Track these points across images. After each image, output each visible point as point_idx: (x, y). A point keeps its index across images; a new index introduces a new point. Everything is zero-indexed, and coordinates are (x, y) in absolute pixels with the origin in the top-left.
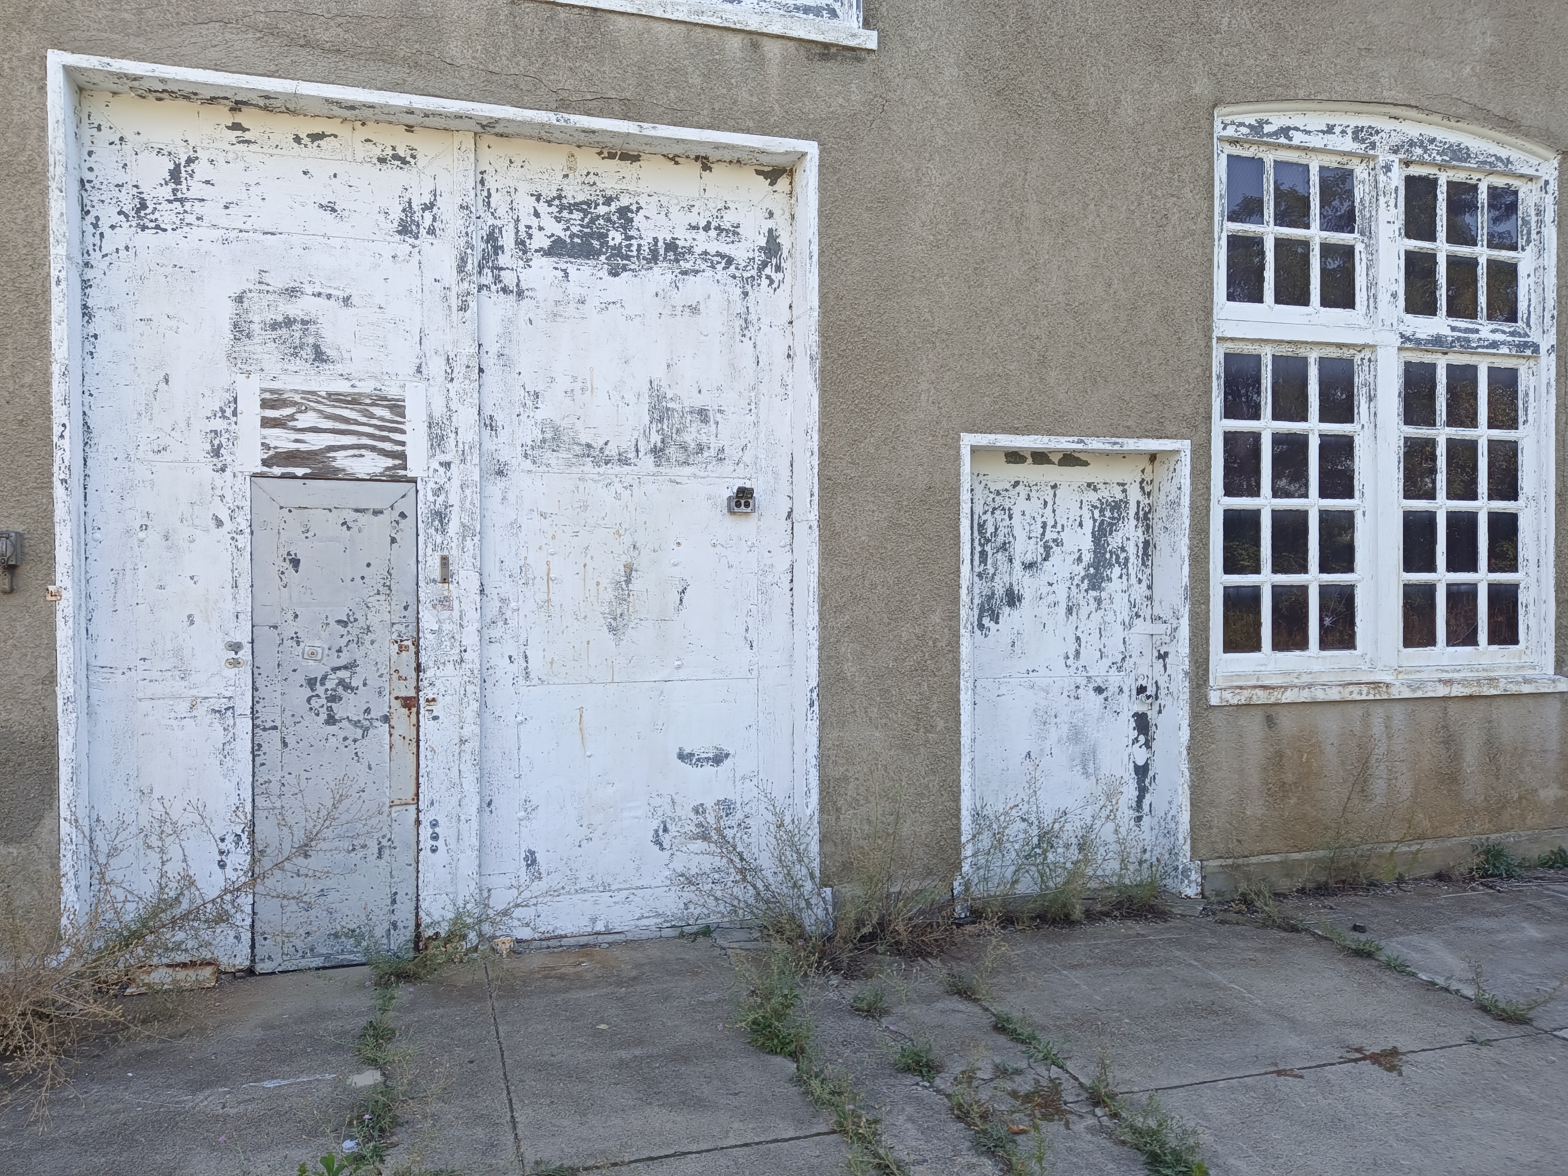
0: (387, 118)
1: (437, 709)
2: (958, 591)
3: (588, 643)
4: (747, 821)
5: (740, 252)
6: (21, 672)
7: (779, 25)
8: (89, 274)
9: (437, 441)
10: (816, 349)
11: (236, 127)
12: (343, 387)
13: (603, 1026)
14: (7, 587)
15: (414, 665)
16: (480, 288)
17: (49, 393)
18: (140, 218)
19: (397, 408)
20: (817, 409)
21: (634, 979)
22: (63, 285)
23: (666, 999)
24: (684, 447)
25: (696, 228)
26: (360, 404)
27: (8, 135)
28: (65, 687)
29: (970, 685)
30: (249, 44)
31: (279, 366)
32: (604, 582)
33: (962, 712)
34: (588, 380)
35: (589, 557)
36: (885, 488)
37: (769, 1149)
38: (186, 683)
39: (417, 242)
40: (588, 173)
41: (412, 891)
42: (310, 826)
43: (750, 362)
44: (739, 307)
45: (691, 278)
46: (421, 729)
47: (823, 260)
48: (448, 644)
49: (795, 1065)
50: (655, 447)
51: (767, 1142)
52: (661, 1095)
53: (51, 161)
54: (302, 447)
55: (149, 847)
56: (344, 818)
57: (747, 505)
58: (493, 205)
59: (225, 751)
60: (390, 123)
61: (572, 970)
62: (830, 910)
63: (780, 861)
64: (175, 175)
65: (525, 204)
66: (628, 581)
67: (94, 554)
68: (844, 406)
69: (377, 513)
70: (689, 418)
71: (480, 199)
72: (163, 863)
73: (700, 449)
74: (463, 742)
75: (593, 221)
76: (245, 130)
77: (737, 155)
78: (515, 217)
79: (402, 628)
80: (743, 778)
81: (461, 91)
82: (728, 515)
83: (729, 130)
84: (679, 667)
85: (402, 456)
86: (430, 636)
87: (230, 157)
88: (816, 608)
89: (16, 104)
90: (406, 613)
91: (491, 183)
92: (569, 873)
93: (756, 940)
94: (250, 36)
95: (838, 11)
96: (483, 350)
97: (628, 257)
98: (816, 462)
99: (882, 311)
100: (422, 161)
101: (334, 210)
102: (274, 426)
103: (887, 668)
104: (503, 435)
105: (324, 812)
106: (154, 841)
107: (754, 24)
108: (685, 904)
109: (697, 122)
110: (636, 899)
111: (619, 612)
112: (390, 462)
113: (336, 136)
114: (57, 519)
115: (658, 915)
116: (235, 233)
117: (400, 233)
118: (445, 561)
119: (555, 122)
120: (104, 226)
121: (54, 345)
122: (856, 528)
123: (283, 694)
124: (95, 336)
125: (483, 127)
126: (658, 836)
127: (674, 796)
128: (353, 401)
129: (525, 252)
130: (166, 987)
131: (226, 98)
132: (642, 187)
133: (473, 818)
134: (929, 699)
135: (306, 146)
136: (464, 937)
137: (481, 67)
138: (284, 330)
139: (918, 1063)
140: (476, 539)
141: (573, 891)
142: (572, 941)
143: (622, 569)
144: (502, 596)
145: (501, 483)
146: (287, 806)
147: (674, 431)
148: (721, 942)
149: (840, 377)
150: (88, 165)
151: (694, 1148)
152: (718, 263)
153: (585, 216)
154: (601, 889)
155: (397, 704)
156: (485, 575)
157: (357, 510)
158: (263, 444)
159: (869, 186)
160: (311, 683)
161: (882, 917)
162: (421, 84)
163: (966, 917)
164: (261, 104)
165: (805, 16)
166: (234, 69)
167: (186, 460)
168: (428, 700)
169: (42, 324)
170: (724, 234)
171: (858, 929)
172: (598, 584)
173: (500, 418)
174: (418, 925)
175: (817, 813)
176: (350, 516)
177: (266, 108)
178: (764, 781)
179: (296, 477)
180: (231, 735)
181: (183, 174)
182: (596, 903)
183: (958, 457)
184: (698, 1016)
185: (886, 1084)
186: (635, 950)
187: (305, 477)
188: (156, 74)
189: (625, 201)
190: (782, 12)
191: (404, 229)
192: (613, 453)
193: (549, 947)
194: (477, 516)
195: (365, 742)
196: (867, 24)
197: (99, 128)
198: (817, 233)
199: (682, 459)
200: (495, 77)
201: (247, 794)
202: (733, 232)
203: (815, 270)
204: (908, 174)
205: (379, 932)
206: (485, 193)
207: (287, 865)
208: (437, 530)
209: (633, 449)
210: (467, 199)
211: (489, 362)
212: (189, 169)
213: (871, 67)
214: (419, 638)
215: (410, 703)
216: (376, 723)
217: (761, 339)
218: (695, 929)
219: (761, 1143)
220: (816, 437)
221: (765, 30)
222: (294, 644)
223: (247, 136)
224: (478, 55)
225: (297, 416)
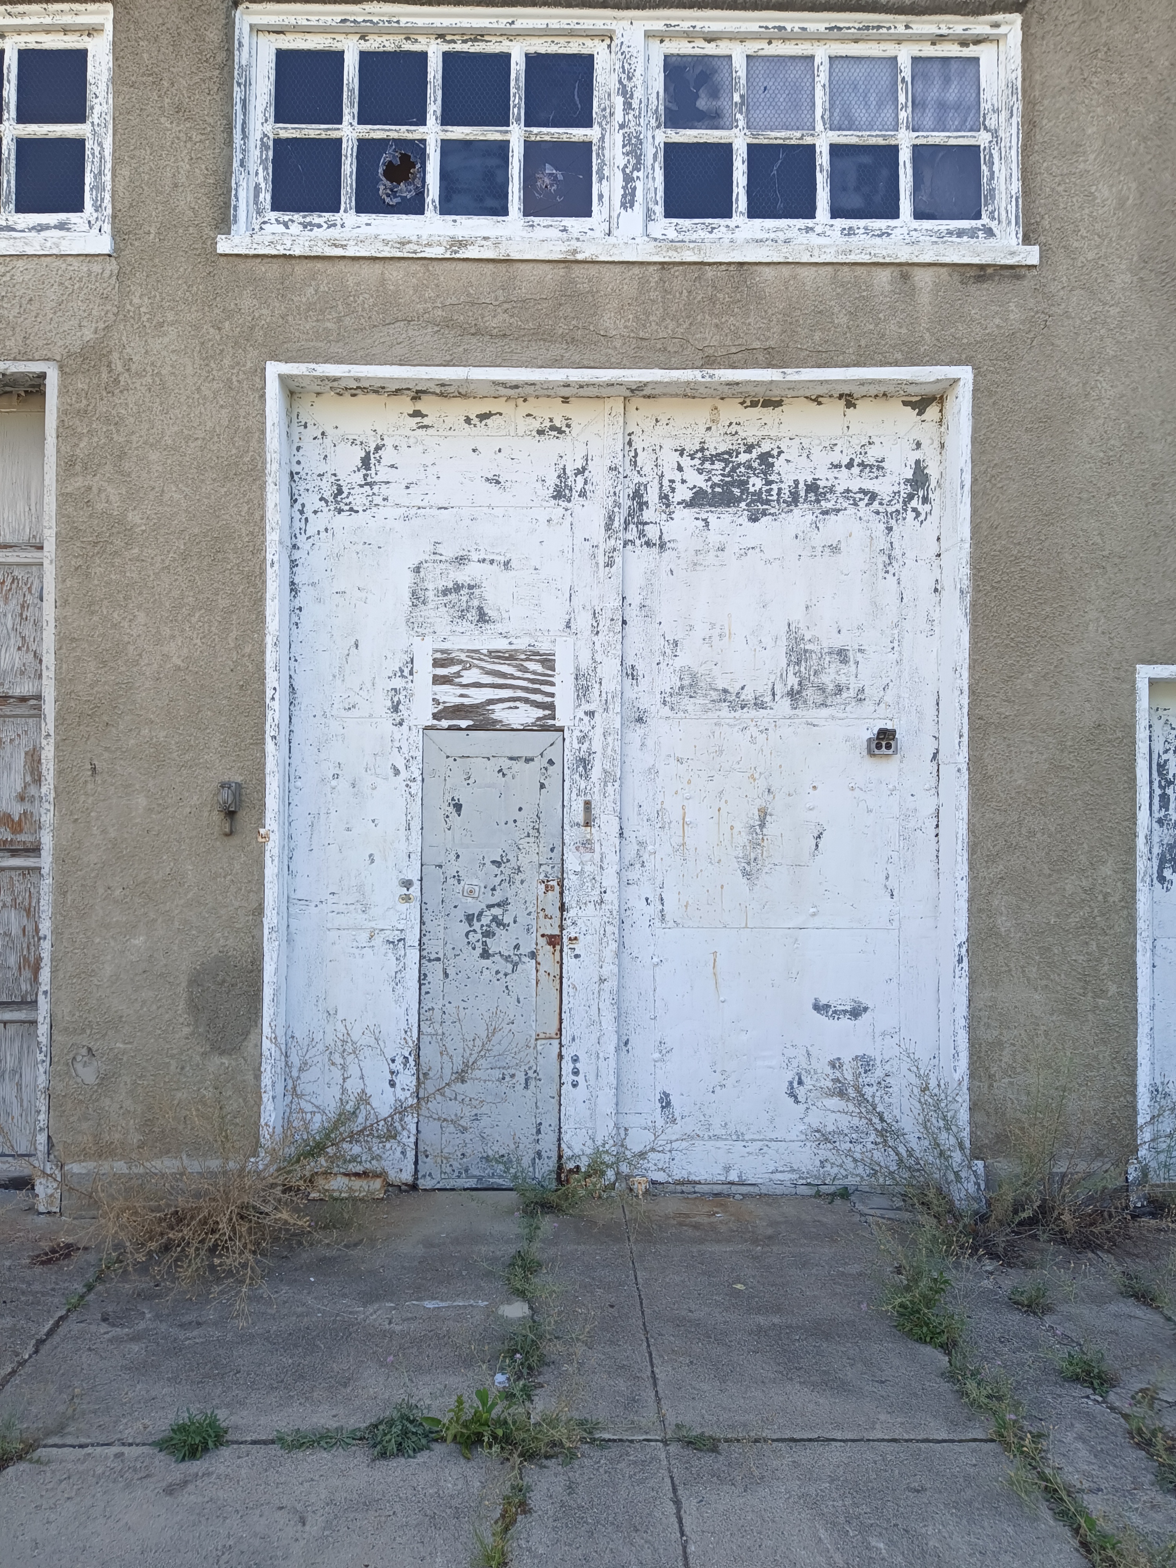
0: (546, 392)
1: (579, 948)
2: (1134, 841)
3: (722, 887)
4: (888, 1079)
5: (883, 487)
6: (237, 904)
7: (931, 253)
8: (297, 554)
9: (582, 691)
10: (967, 582)
11: (417, 414)
12: (501, 644)
13: (739, 1286)
14: (227, 830)
15: (559, 904)
16: (625, 544)
17: (264, 661)
18: (337, 502)
19: (548, 662)
20: (967, 645)
21: (770, 1238)
22: (276, 566)
23: (804, 1265)
24: (822, 689)
25: (838, 466)
26: (516, 659)
27: (236, 439)
28: (270, 918)
29: (1149, 946)
30: (428, 338)
31: (449, 628)
32: (738, 826)
33: (1139, 975)
34: (726, 627)
35: (723, 801)
36: (1045, 727)
37: (920, 1449)
38: (366, 916)
39: (569, 505)
40: (731, 424)
41: (555, 1123)
42: (467, 1055)
43: (894, 598)
44: (883, 543)
45: (832, 517)
46: (564, 966)
47: (976, 488)
48: (590, 884)
49: (947, 1359)
50: (792, 689)
51: (918, 1441)
52: (802, 1371)
53: (268, 459)
54: (466, 701)
55: (333, 1064)
56: (497, 1050)
57: (889, 746)
58: (639, 464)
59: (397, 980)
60: (549, 396)
61: (706, 1220)
62: (983, 1187)
63: (926, 1127)
64: (366, 462)
65: (670, 459)
66: (762, 825)
67: (295, 800)
68: (997, 641)
69: (528, 760)
70: (828, 659)
71: (627, 459)
72: (344, 1080)
73: (839, 690)
74: (602, 981)
75: (734, 470)
76: (423, 416)
77: (882, 389)
78: (660, 473)
79: (549, 869)
80: (883, 1034)
81: (613, 360)
82: (867, 757)
83: (875, 365)
84: (814, 915)
85: (551, 707)
86: (573, 877)
87: (412, 441)
88: (966, 856)
89: (242, 412)
90: (552, 855)
91: (638, 444)
92: (702, 1118)
93: (898, 1209)
94: (429, 330)
95: (995, 230)
96: (626, 603)
97: (768, 502)
98: (965, 701)
99: (1043, 538)
100: (576, 429)
101: (498, 482)
102: (444, 683)
103: (1048, 924)
104: (644, 684)
105: (478, 1042)
106: (338, 1060)
107: (904, 255)
108: (821, 1162)
109: (843, 361)
110: (770, 1151)
111: (753, 856)
112: (541, 713)
113: (501, 414)
114: (267, 771)
115: (793, 1170)
116: (415, 510)
117: (554, 497)
118: (588, 805)
119: (700, 379)
120: (308, 512)
121: (268, 619)
122: (1011, 771)
123: (446, 928)
124: (300, 609)
125: (632, 391)
126: (792, 1088)
127: (810, 1048)
128: (510, 657)
129: (668, 506)
130: (343, 1195)
131: (408, 389)
132: (784, 431)
133: (611, 1056)
134: (1099, 960)
135: (475, 426)
136: (603, 1173)
137: (632, 335)
138: (453, 595)
139: (1088, 1373)
140: (617, 784)
141: (706, 1137)
142: (706, 1189)
143: (756, 813)
144: (640, 839)
145: (640, 730)
146: (447, 1034)
147: (812, 673)
148: (860, 1207)
149: (994, 610)
150: (296, 459)
151: (838, 1435)
152: (861, 499)
153: (726, 465)
154: (734, 1137)
155: (543, 941)
156: (625, 818)
157: (511, 759)
158: (434, 700)
159: (1030, 406)
160: (469, 918)
161: (1044, 1201)
162: (577, 358)
163: (1143, 1206)
164: (438, 391)
165: (958, 240)
166: (415, 362)
167: (371, 716)
168: (570, 939)
169: (259, 602)
170: (868, 469)
171: (1016, 1212)
172: (732, 828)
173: (641, 668)
174: (560, 1157)
175: (966, 1078)
176: (505, 763)
177: (442, 395)
178: (907, 1040)
179: (460, 729)
180: (402, 964)
181: (373, 461)
182: (729, 1151)
183: (1133, 690)
184: (839, 1289)
185: (1051, 1393)
186: (770, 1205)
187: (468, 728)
188: (352, 374)
189: (766, 447)
190: (934, 239)
191: (559, 494)
192: (749, 697)
193: (683, 1192)
194: (617, 762)
195: (514, 976)
196: (1027, 240)
197: (305, 426)
198: (969, 461)
199: (819, 701)
200: (645, 343)
201: (414, 1020)
202: (879, 467)
203: (967, 499)
204: (1074, 389)
205: (526, 1162)
206: (632, 454)
207: (447, 1091)
208: (581, 776)
209: (770, 693)
210: (615, 461)
211: (632, 614)
212: (377, 455)
213: (1032, 283)
214: (563, 879)
215: (554, 941)
216: (524, 959)
217: (905, 574)
218: (832, 1189)
219: (911, 1440)
220: (966, 674)
221: (916, 260)
222: (456, 882)
223: (426, 421)
224: (629, 324)
225: (463, 673)
